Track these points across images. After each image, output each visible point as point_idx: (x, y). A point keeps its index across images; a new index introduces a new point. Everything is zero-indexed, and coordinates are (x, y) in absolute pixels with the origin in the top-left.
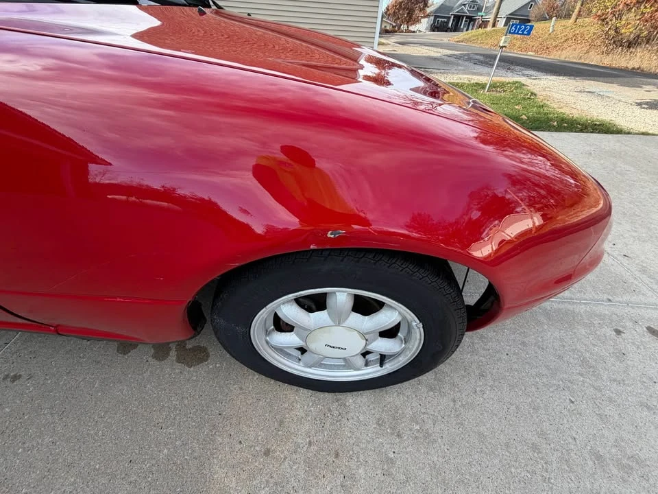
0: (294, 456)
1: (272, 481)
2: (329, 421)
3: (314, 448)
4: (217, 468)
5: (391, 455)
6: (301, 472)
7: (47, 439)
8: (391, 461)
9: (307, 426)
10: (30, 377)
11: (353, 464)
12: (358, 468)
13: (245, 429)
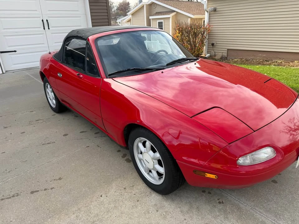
0: (129, 194)
1: (121, 193)
2: (144, 194)
3: (135, 196)
4: (114, 183)
5: (150, 212)
6: (128, 197)
7: (95, 159)
8: (149, 213)
9: (137, 191)
10: (100, 148)
11: (140, 205)
12: (140, 207)
13: (125, 181)
